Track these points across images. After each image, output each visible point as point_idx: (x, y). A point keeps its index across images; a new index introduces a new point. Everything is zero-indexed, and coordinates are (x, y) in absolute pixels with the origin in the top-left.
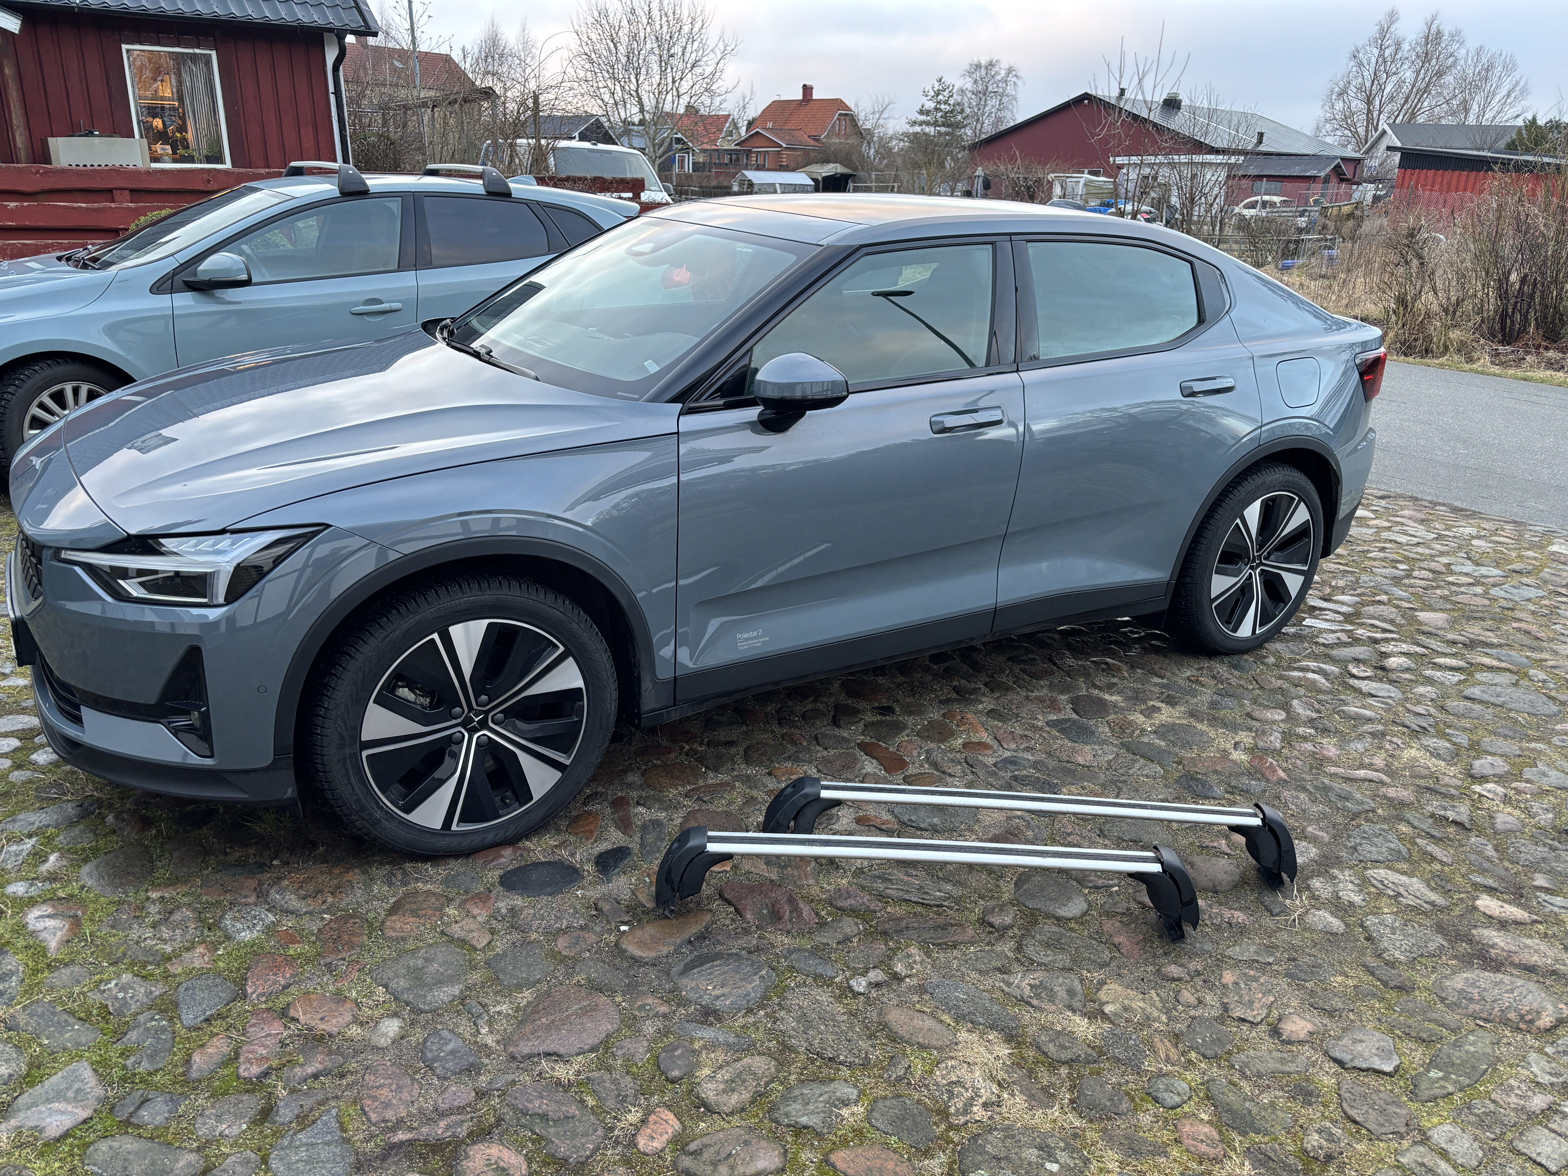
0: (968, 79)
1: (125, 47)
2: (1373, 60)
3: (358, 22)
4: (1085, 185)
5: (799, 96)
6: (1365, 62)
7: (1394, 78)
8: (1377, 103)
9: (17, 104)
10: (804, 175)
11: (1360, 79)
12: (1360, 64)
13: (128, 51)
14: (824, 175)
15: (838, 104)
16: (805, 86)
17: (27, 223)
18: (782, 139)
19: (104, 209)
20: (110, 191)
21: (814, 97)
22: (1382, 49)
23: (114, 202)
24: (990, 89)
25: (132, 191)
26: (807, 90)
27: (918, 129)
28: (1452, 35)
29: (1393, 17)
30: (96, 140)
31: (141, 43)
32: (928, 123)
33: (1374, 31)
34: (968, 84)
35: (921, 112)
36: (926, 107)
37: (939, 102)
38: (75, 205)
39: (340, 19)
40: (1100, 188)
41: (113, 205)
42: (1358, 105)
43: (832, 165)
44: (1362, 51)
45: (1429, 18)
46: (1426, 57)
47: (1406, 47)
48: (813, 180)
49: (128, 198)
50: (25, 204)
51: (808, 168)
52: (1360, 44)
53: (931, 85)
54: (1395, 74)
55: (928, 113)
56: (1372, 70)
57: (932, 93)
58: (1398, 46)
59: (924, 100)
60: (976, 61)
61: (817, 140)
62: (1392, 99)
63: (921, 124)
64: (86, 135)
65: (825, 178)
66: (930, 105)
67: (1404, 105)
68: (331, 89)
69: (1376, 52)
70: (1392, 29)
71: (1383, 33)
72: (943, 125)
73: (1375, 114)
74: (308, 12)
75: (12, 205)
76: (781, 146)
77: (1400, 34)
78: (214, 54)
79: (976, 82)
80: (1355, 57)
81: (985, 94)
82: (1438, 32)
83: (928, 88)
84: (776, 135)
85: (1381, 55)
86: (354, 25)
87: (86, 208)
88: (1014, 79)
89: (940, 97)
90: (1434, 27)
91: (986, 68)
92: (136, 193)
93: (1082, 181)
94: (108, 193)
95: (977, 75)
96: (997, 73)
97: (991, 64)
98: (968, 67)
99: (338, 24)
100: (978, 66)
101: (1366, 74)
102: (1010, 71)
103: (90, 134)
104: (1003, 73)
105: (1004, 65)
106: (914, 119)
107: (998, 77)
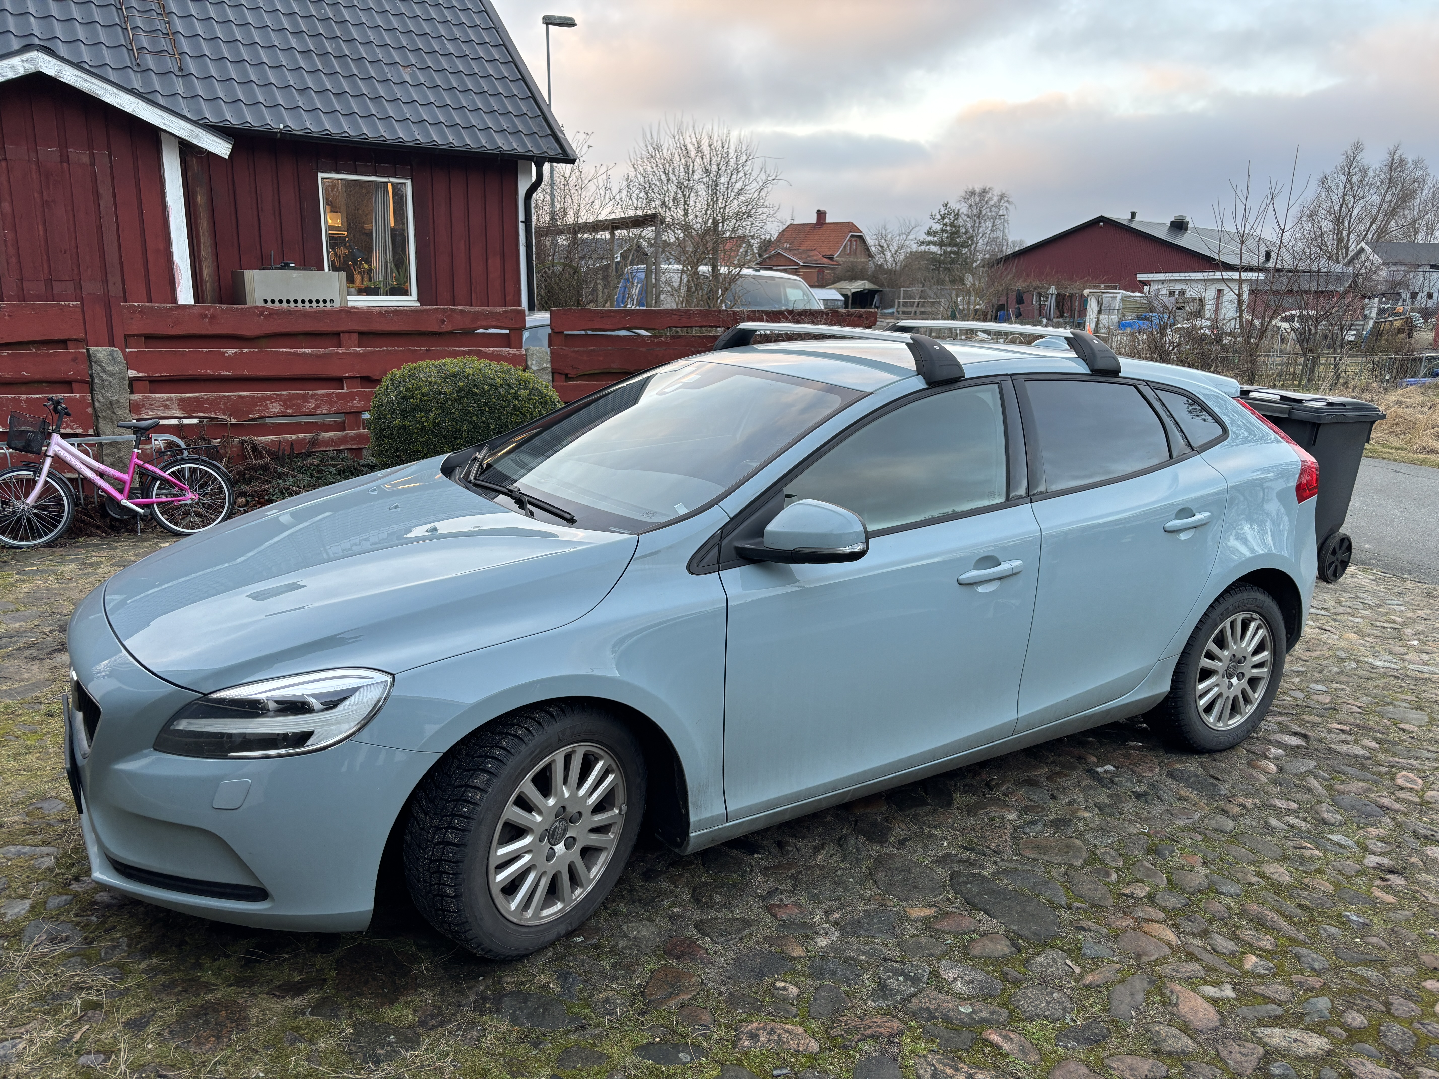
0: (963, 204)
1: (320, 175)
2: (1342, 186)
3: (555, 150)
4: (1122, 300)
5: (814, 220)
6: (1334, 188)
7: (1362, 202)
8: (1346, 224)
9: (207, 235)
10: (834, 291)
11: (1329, 203)
12: (1329, 190)
13: (322, 178)
14: (853, 291)
15: (850, 226)
16: (819, 211)
17: (246, 372)
18: (800, 258)
19: (330, 355)
20: (337, 334)
21: (827, 221)
22: (1349, 176)
23: (340, 346)
24: (984, 212)
25: (361, 334)
26: (821, 215)
27: (923, 248)
28: (1415, 163)
29: (1358, 147)
30: (295, 274)
31: (337, 172)
32: (934, 243)
33: (1341, 160)
34: (964, 209)
35: (929, 233)
36: (934, 229)
37: (945, 225)
38: (299, 350)
39: (539, 147)
40: (1136, 302)
41: (340, 350)
42: (1327, 225)
43: (860, 282)
44: (1331, 177)
45: (1392, 148)
46: (1391, 182)
47: (1371, 174)
48: (843, 295)
49: (357, 342)
50: (245, 350)
51: (838, 285)
52: (1328, 172)
53: (938, 209)
54: (1362, 198)
55: (935, 234)
56: (1340, 195)
57: (939, 217)
58: (1364, 172)
59: (931, 223)
60: (970, 188)
61: (831, 259)
62: (1360, 221)
63: (929, 243)
64: (281, 268)
65: (854, 294)
66: (937, 227)
67: (1371, 225)
68: (521, 217)
69: (1343, 178)
70: (1358, 158)
71: (1350, 161)
72: (950, 245)
73: (1345, 233)
74: (507, 140)
75: (231, 351)
76: (798, 265)
77: (1366, 163)
78: (409, 183)
79: (970, 206)
80: (1323, 183)
81: (979, 217)
82: (1401, 161)
83: (935, 212)
84: (794, 255)
85: (1349, 181)
86: (552, 153)
87: (311, 355)
88: (1006, 204)
89: (946, 220)
90: (1397, 156)
91: (980, 194)
92: (365, 336)
93: (1119, 297)
94: (335, 337)
95: (972, 201)
96: (990, 199)
97: (985, 191)
98: (963, 194)
99: (536, 152)
100: (973, 193)
101: (1335, 197)
102: (1002, 197)
103: (285, 267)
104: (995, 199)
105: (997, 192)
106: (922, 239)
107: (991, 203)
